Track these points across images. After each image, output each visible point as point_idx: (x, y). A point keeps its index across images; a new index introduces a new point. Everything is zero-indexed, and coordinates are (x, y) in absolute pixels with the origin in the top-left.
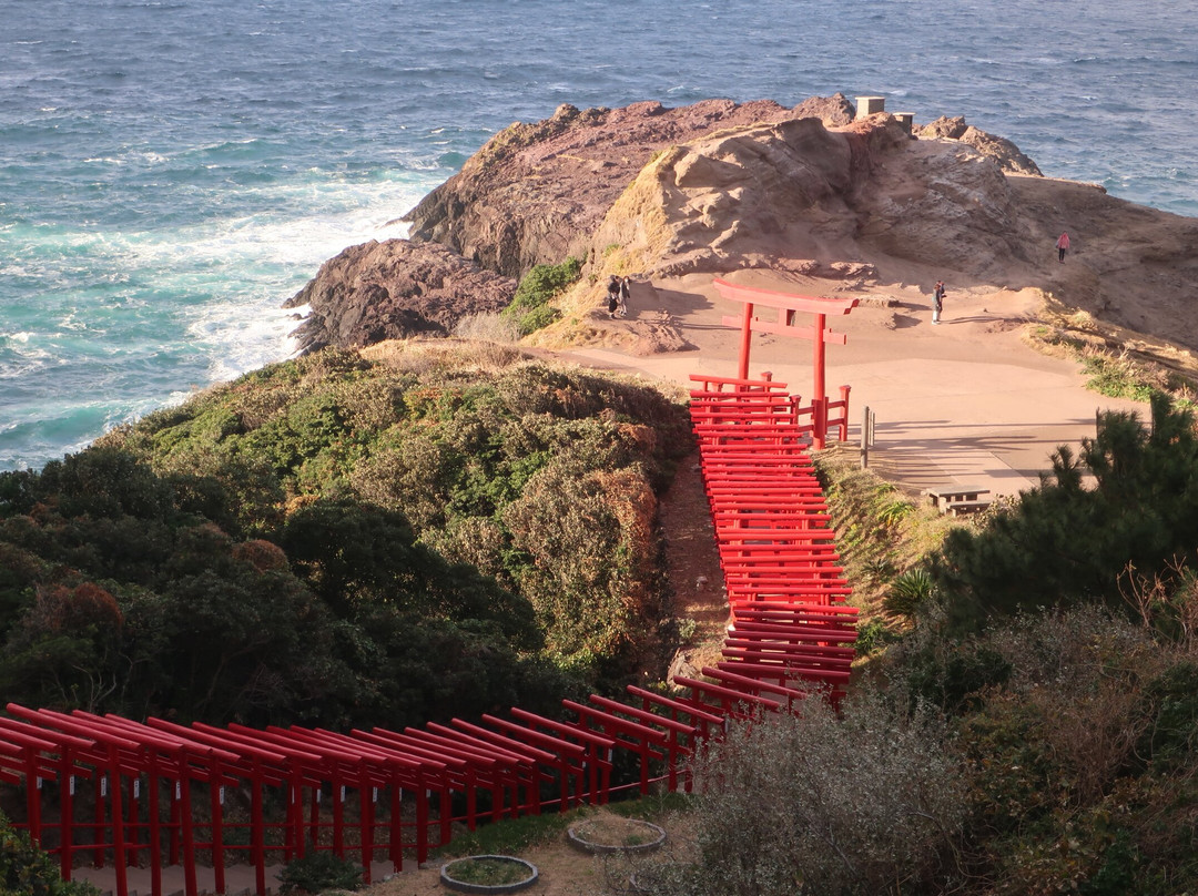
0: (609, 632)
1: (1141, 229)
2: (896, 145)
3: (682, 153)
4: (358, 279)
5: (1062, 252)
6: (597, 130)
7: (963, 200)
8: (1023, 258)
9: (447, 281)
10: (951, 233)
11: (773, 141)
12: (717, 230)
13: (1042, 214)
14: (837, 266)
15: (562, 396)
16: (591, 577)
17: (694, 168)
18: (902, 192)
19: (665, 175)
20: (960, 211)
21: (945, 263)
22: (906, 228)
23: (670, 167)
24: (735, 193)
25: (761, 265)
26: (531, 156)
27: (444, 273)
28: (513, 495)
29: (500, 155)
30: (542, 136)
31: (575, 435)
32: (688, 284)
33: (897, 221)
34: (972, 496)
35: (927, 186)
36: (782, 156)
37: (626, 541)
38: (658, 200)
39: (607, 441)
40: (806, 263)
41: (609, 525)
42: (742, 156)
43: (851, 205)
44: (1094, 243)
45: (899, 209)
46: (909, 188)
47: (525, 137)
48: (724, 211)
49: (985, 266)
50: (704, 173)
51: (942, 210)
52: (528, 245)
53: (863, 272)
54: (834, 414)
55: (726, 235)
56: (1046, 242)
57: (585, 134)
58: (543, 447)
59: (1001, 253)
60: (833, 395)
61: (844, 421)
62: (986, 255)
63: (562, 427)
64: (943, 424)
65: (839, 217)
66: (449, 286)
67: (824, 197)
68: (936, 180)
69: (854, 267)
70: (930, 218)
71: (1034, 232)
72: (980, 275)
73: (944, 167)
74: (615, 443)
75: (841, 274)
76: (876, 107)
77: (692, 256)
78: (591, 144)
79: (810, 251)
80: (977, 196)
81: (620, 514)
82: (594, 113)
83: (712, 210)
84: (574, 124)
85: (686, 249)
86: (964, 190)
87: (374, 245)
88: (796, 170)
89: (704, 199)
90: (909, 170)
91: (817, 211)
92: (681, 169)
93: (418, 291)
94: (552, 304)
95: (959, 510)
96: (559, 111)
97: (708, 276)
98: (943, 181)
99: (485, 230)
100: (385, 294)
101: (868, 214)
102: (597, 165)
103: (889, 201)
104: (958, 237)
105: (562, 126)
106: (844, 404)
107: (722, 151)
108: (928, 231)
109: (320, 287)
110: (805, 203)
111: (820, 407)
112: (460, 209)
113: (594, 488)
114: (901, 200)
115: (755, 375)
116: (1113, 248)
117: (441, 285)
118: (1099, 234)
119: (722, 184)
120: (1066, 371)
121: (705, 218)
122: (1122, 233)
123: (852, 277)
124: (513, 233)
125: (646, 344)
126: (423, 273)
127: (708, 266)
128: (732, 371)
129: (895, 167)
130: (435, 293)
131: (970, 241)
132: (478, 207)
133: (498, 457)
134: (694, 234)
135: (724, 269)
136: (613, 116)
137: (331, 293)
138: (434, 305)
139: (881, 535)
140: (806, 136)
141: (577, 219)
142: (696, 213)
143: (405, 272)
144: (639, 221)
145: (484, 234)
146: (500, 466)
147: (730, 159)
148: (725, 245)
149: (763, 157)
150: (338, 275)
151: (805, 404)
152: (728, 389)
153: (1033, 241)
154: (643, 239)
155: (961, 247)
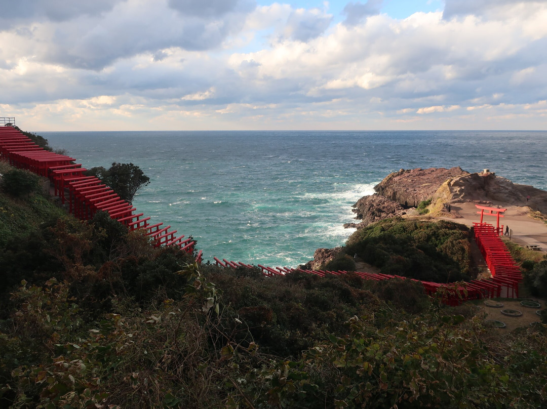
0: (465, 269)
1: (543, 195)
2: (492, 178)
3: (452, 180)
4: (367, 202)
5: (528, 199)
6: (409, 174)
7: (507, 189)
8: (520, 200)
9: (385, 203)
10: (506, 196)
11: (469, 178)
12: (460, 195)
13: (522, 192)
14: (484, 202)
15: (449, 226)
16: (460, 259)
17: (455, 183)
18: (494, 188)
19: (449, 184)
20: (507, 191)
21: (505, 201)
22: (496, 194)
23: (450, 183)
24: (463, 188)
25: (470, 202)
26: (396, 179)
27: (385, 201)
28: (442, 244)
29: (390, 179)
30: (398, 175)
31: (454, 233)
32: (456, 205)
33: (494, 193)
34: (536, 246)
35: (500, 186)
36: (471, 180)
37: (467, 252)
38: (448, 189)
39: (460, 235)
40: (479, 201)
41: (463, 250)
42: (463, 181)
43: (484, 190)
44: (533, 197)
45: (495, 191)
46: (496, 187)
47: (395, 175)
48: (461, 191)
49: (513, 202)
50: (456, 184)
51: (503, 191)
52: (398, 196)
53: (490, 203)
54: (500, 230)
55: (462, 196)
56: (524, 197)
57: (407, 175)
58: (447, 235)
59: (516, 200)
60: (500, 227)
61: (502, 232)
62: (513, 200)
63: (451, 231)
64: (520, 233)
65: (482, 192)
66: (386, 204)
67: (479, 188)
68: (501, 185)
69: (488, 202)
70: (501, 193)
71: (521, 195)
72: (512, 204)
73: (502, 183)
74: (462, 235)
75: (485, 203)
76: (488, 171)
77: (456, 200)
78: (408, 176)
79: (478, 199)
80: (510, 188)
81: (465, 247)
82: (408, 170)
83: (459, 191)
84: (404, 173)
85: (455, 198)
86: (507, 187)
87: (369, 196)
88: (474, 183)
89: (457, 189)
90: (495, 183)
91: (478, 191)
92: (452, 183)
93: (380, 205)
94: (426, 208)
95: (534, 249)
96: (400, 170)
97: (459, 203)
98: (503, 185)
99: (389, 193)
100: (373, 206)
101: (488, 192)
102: (410, 181)
103: (492, 189)
104: (507, 196)
105: (402, 173)
106: (502, 228)
107: (460, 179)
108: (501, 195)
109: (358, 204)
110: (476, 190)
111: (498, 229)
112: (383, 189)
113: (460, 243)
114: (495, 189)
115: (483, 222)
116: (538, 198)
117: (384, 204)
118: (534, 196)
119: (460, 186)
120: (541, 223)
121: (458, 192)
122: (539, 196)
123: (488, 204)
124: (395, 194)
125: (454, 216)
126: (380, 201)
127: (459, 202)
128: (479, 222)
129: (492, 183)
130: (383, 205)
131: (510, 197)
132: (387, 189)
133: (438, 237)
134: (456, 196)
135: (463, 202)
136: (412, 171)
137: (361, 205)
138: (384, 207)
139: (516, 253)
140: (475, 176)
141: (408, 191)
142: (456, 192)
143: (377, 201)
144: (444, 193)
145: (389, 194)
146: (439, 238)
147: (461, 181)
148: (462, 198)
149: (467, 181)
150: (362, 201)
151: (495, 228)
152: (479, 225)
153: (521, 197)
154: (445, 196)
155: (508, 198)
